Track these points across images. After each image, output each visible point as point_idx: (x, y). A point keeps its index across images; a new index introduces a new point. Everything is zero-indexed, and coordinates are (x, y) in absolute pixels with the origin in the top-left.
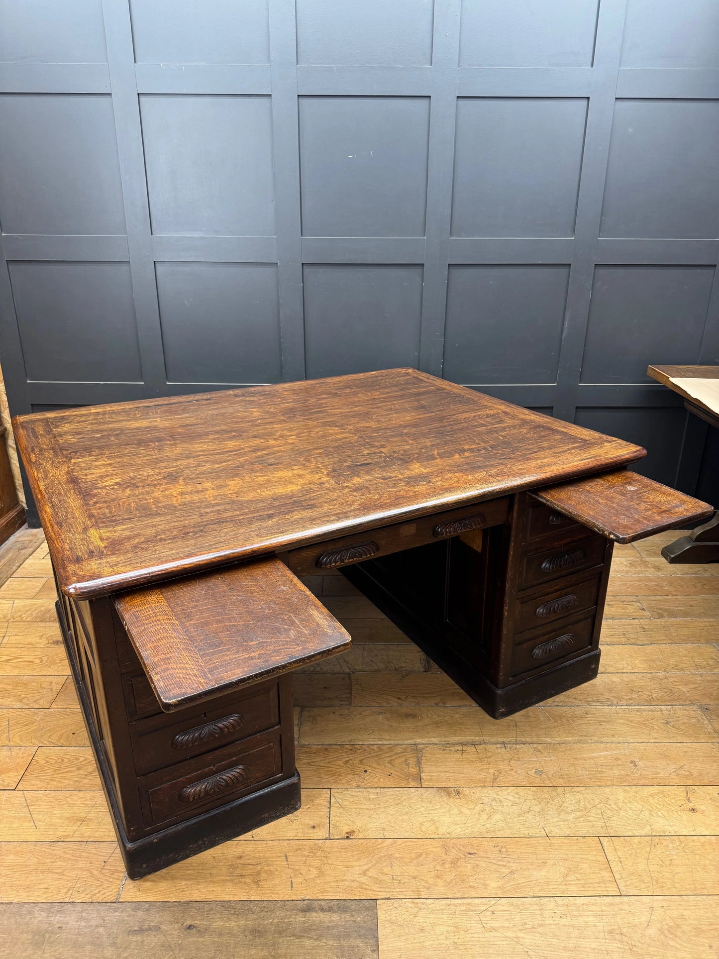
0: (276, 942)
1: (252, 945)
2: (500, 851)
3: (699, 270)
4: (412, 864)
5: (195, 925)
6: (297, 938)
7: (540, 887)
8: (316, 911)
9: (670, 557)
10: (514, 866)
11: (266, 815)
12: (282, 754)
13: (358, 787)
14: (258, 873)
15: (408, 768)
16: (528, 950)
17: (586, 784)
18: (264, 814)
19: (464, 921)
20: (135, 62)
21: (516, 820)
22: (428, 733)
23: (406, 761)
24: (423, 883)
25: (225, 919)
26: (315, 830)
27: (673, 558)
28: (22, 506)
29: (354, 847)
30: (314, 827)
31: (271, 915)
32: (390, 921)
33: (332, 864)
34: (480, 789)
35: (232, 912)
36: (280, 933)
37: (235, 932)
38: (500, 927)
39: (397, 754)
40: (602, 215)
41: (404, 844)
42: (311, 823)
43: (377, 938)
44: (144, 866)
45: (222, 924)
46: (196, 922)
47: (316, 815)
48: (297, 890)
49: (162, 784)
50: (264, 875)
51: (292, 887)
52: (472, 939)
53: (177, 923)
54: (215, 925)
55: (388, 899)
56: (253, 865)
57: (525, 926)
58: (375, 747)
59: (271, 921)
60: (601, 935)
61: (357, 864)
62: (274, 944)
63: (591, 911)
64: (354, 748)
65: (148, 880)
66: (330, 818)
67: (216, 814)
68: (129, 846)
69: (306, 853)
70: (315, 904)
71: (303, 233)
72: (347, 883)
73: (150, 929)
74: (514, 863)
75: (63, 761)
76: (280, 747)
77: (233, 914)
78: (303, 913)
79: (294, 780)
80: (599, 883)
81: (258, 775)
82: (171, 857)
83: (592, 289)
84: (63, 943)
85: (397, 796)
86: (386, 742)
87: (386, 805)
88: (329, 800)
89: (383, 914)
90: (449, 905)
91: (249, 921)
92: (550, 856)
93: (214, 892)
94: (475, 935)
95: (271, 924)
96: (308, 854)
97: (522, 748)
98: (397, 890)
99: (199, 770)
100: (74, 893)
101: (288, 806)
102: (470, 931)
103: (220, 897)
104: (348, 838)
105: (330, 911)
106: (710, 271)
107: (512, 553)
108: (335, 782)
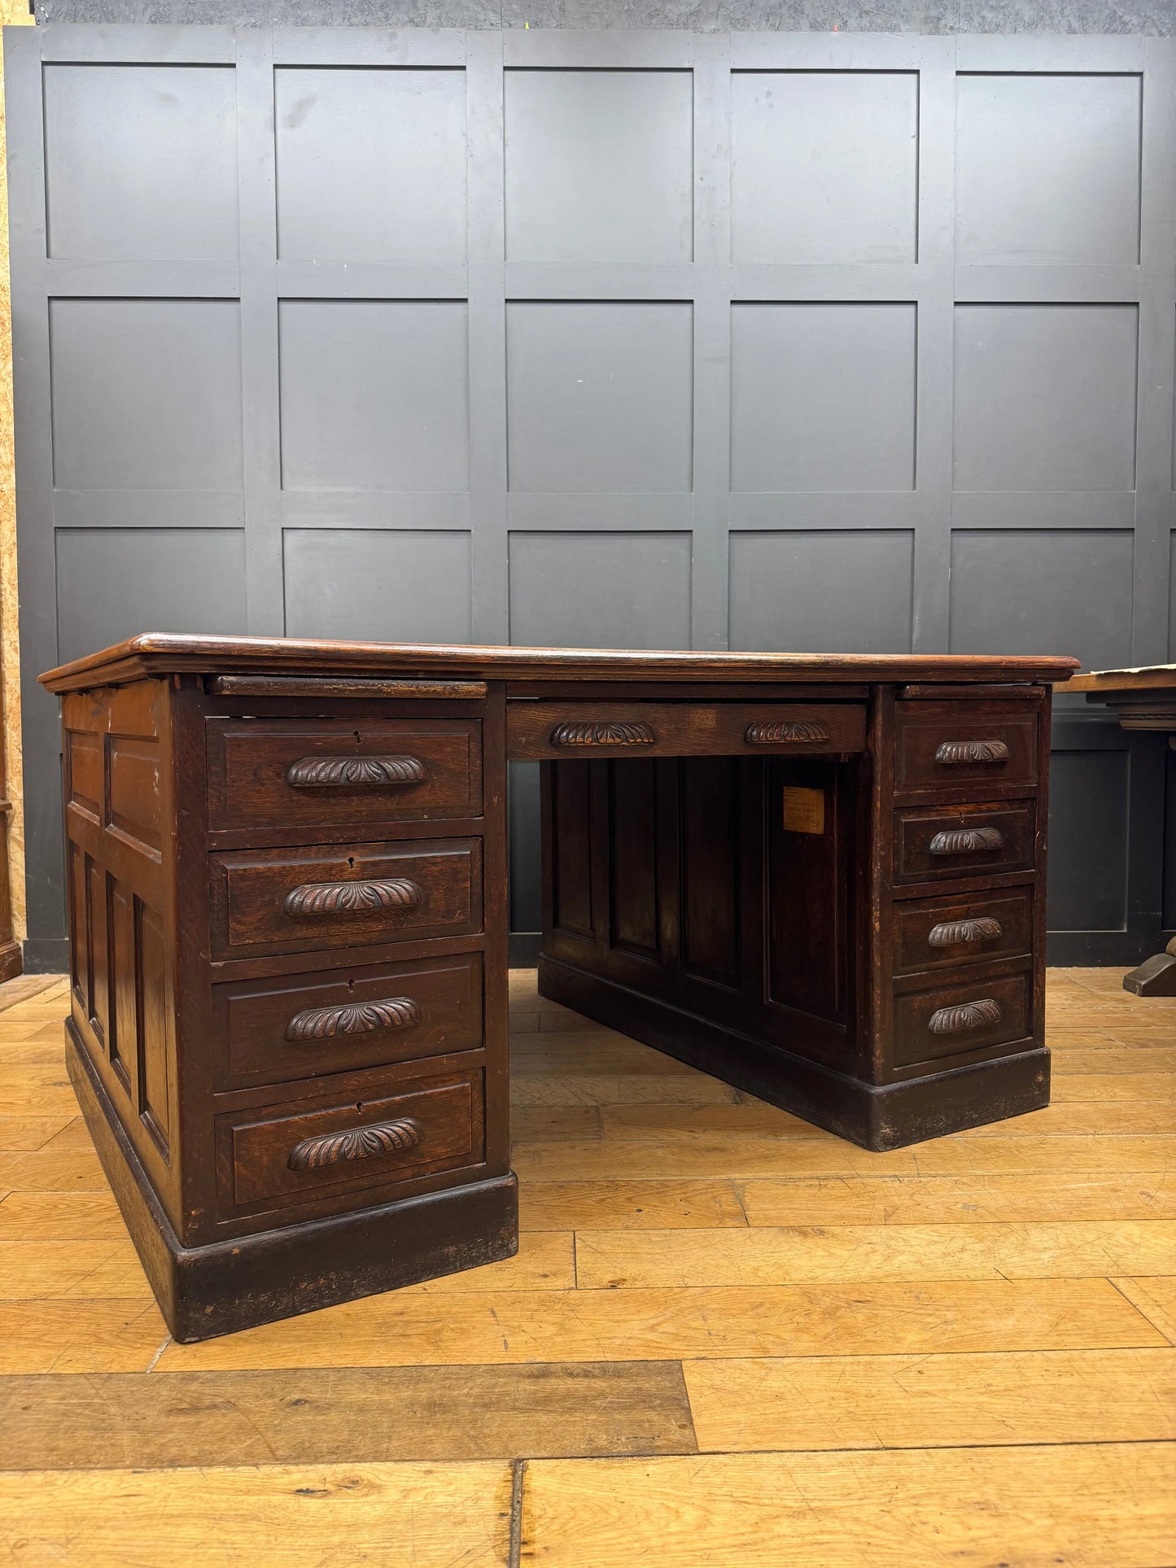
0: (477, 1419)
1: (428, 1423)
2: (917, 1298)
3: (1110, 538)
4: (746, 1317)
5: (308, 1399)
6: (522, 1413)
7: (1008, 1340)
8: (558, 1377)
9: (1140, 985)
10: (950, 1316)
11: (452, 1249)
12: (485, 1116)
13: (627, 1228)
14: (438, 1332)
15: (721, 1206)
16: (1005, 1419)
17: (1063, 1219)
18: (447, 1246)
19: (863, 1384)
20: (278, 259)
21: (940, 1260)
22: (752, 1167)
23: (714, 1198)
24: (771, 1338)
25: (370, 1390)
26: (547, 1280)
27: (1144, 985)
28: (18, 945)
29: (628, 1298)
30: (546, 1276)
31: (465, 1383)
32: (712, 1387)
33: (584, 1319)
34: (863, 1227)
35: (386, 1380)
36: (485, 1405)
37: (391, 1406)
38: (939, 1390)
39: (695, 1190)
40: (954, 460)
41: (727, 1293)
42: (540, 1271)
43: (689, 1410)
44: (209, 1310)
45: (364, 1396)
46: (310, 1395)
47: (547, 1262)
48: (518, 1351)
49: (259, 1120)
50: (447, 1334)
51: (506, 1348)
52: (886, 1406)
53: (272, 1396)
54: (350, 1398)
55: (703, 1358)
56: (427, 1322)
57: (990, 1388)
58: (654, 1184)
59: (465, 1391)
60: (1149, 1396)
61: (635, 1317)
62: (474, 1421)
63: (1119, 1367)
64: (613, 1185)
65: (213, 1344)
66: (575, 1264)
67: (357, 1220)
68: (184, 1254)
69: (533, 1306)
70: (553, 1368)
71: (510, 489)
72: (619, 1342)
73: (215, 1406)
74: (948, 1311)
75: (56, 1207)
76: (481, 1099)
77: (388, 1383)
78: (532, 1380)
79: (506, 1181)
80: (1124, 1332)
81: (440, 1150)
82: (263, 1302)
83: (951, 567)
84: (29, 1429)
85: (704, 1237)
86: (674, 1178)
87: (683, 1249)
88: (572, 1244)
89: (693, 1378)
90: (828, 1364)
91: (421, 1392)
92: (1017, 1301)
93: (348, 1357)
94: (892, 1402)
95: (467, 1395)
96: (536, 1308)
97: (931, 1181)
98: (720, 1348)
99: (331, 1107)
100: (59, 1363)
101: (494, 1240)
102: (877, 1397)
103: (360, 1362)
104: (613, 1287)
105: (586, 1376)
106: (1126, 539)
107: (879, 805)
108: (582, 1223)
